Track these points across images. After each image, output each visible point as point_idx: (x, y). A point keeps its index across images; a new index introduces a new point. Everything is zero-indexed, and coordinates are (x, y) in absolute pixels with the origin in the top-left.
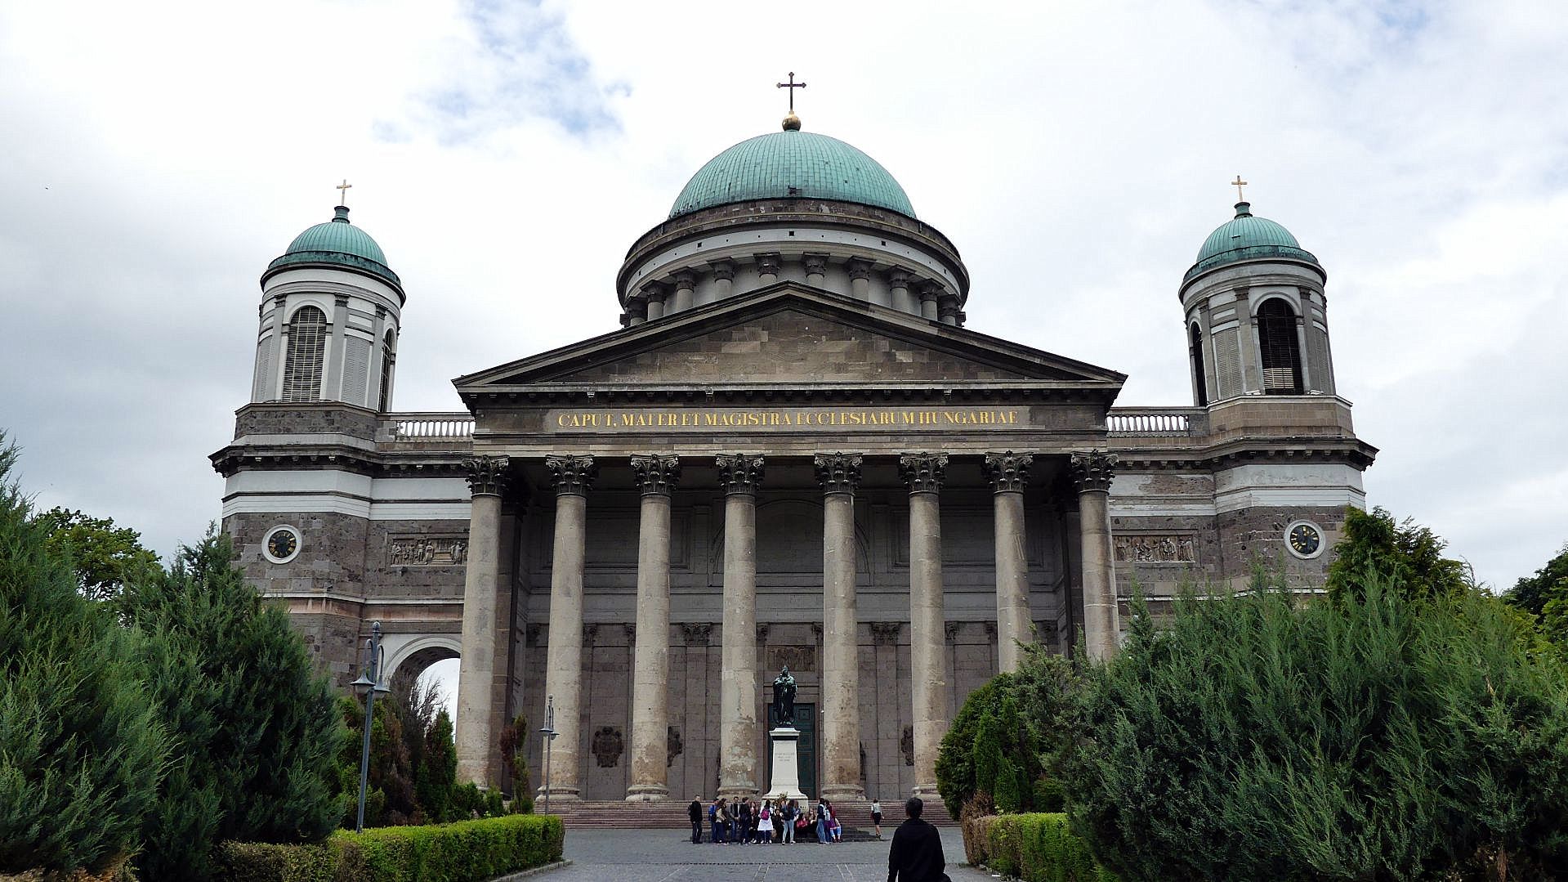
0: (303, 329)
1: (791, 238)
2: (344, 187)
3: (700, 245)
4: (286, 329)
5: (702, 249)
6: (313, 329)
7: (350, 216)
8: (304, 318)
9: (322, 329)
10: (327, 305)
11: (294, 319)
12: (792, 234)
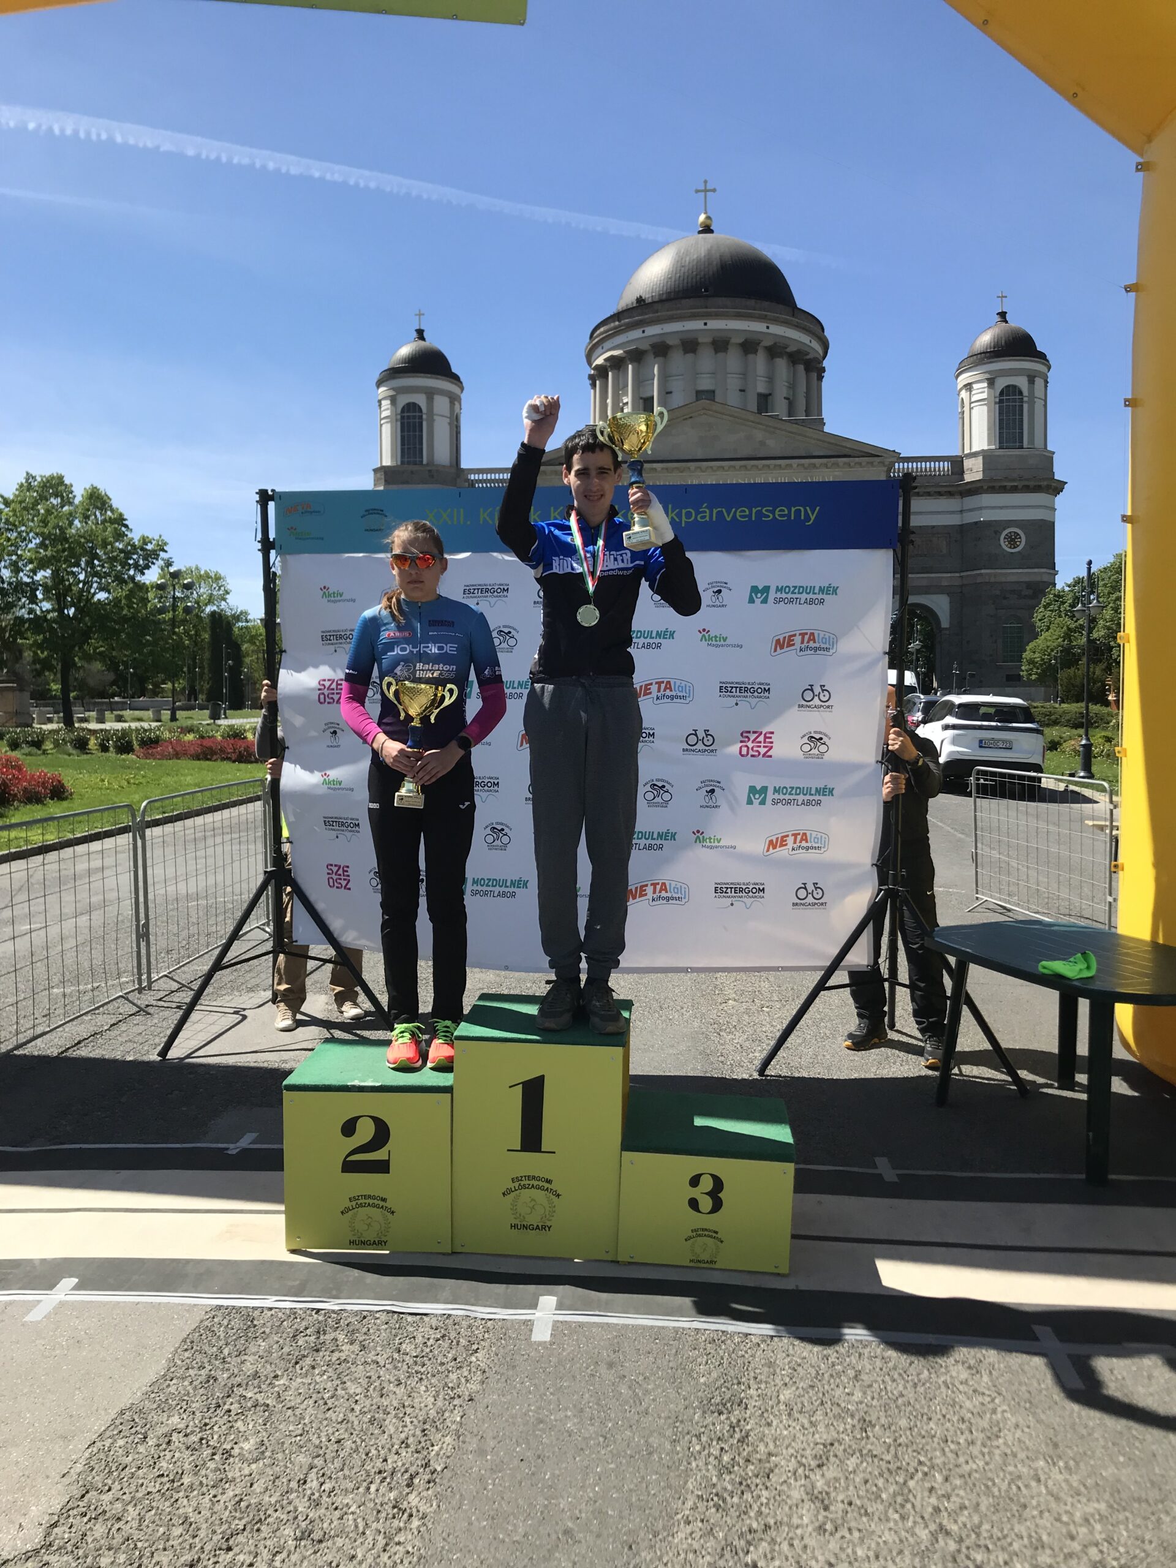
0: (408, 417)
1: (706, 327)
2: (420, 315)
3: (644, 332)
4: (399, 417)
5: (646, 334)
6: (414, 417)
7: (425, 335)
8: (408, 411)
9: (421, 417)
10: (421, 400)
11: (403, 410)
12: (705, 324)
